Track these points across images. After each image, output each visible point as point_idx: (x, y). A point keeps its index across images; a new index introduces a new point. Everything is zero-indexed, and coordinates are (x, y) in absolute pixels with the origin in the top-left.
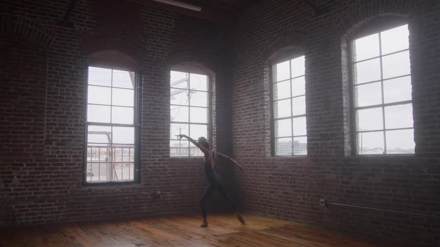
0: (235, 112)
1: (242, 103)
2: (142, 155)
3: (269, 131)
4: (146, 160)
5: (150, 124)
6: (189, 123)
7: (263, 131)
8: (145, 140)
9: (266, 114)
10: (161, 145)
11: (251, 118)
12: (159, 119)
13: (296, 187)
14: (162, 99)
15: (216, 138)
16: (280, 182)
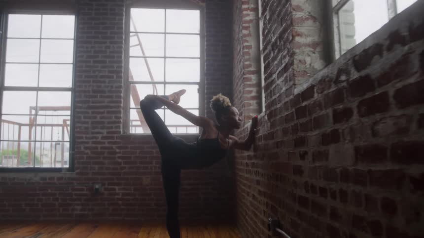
2: (76, 130)
4: (82, 138)
5: (87, 85)
8: (80, 108)
9: (246, 44)
14: (109, 47)
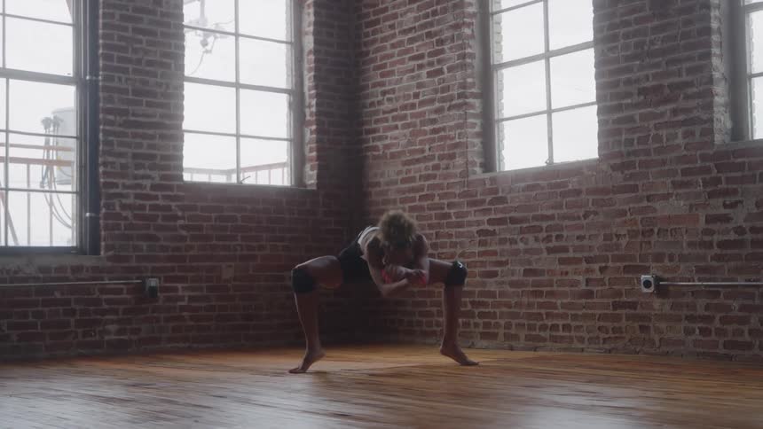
0: (371, 56)
1: (392, 27)
2: (101, 169)
3: (477, 102)
4: (115, 185)
5: (124, 77)
6: (238, 86)
7: (461, 101)
8: (111, 123)
9: (468, 51)
10: (157, 141)
11: (421, 67)
12: (150, 63)
13: (565, 250)
15: (318, 131)
16: (513, 242)
